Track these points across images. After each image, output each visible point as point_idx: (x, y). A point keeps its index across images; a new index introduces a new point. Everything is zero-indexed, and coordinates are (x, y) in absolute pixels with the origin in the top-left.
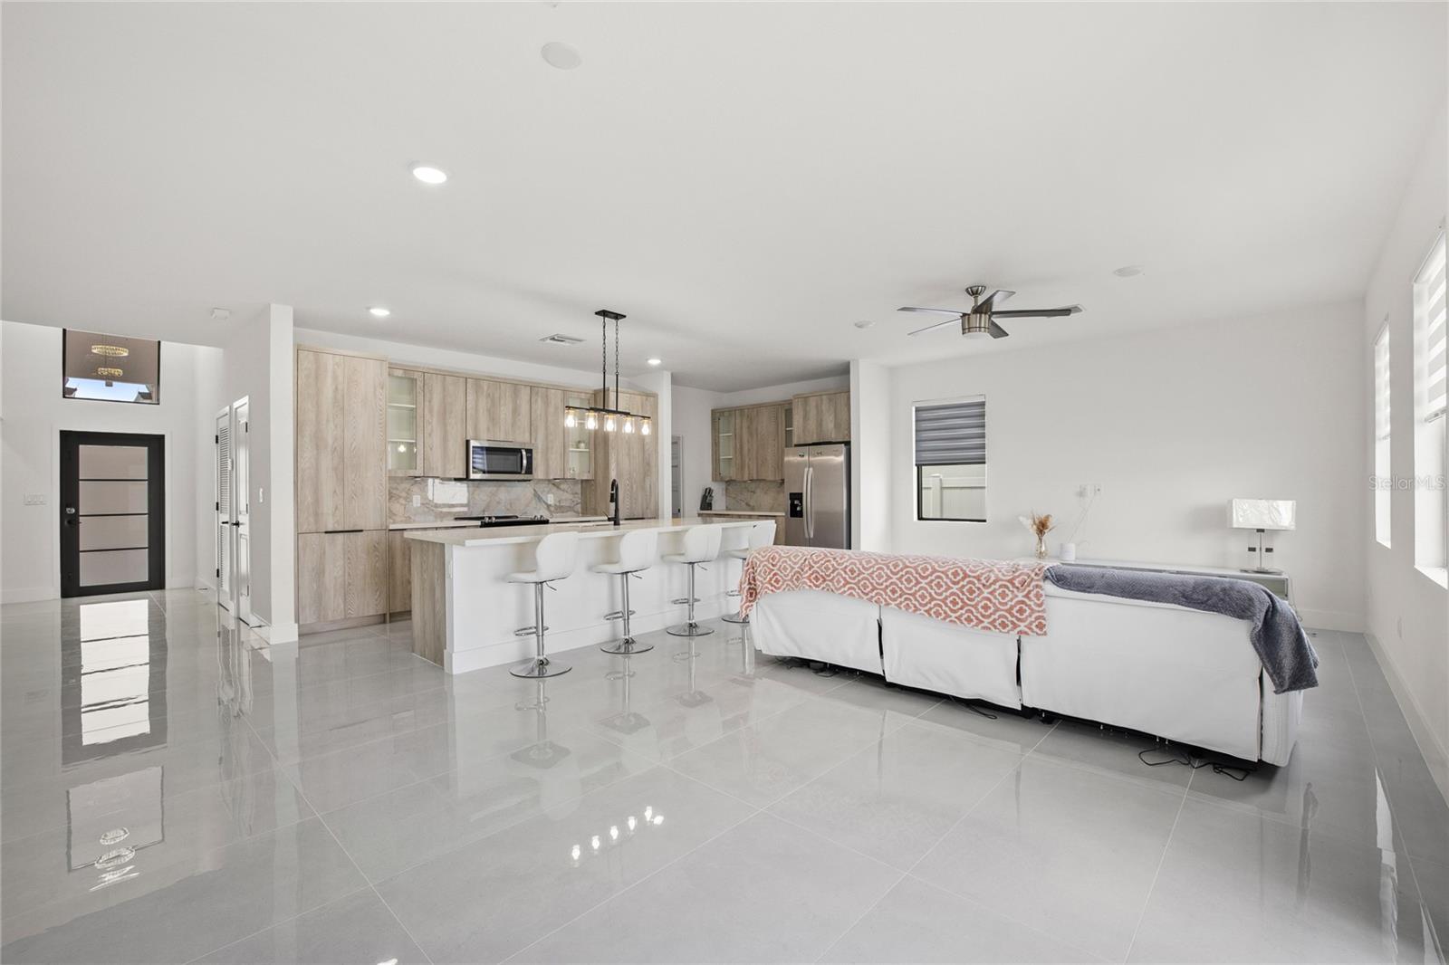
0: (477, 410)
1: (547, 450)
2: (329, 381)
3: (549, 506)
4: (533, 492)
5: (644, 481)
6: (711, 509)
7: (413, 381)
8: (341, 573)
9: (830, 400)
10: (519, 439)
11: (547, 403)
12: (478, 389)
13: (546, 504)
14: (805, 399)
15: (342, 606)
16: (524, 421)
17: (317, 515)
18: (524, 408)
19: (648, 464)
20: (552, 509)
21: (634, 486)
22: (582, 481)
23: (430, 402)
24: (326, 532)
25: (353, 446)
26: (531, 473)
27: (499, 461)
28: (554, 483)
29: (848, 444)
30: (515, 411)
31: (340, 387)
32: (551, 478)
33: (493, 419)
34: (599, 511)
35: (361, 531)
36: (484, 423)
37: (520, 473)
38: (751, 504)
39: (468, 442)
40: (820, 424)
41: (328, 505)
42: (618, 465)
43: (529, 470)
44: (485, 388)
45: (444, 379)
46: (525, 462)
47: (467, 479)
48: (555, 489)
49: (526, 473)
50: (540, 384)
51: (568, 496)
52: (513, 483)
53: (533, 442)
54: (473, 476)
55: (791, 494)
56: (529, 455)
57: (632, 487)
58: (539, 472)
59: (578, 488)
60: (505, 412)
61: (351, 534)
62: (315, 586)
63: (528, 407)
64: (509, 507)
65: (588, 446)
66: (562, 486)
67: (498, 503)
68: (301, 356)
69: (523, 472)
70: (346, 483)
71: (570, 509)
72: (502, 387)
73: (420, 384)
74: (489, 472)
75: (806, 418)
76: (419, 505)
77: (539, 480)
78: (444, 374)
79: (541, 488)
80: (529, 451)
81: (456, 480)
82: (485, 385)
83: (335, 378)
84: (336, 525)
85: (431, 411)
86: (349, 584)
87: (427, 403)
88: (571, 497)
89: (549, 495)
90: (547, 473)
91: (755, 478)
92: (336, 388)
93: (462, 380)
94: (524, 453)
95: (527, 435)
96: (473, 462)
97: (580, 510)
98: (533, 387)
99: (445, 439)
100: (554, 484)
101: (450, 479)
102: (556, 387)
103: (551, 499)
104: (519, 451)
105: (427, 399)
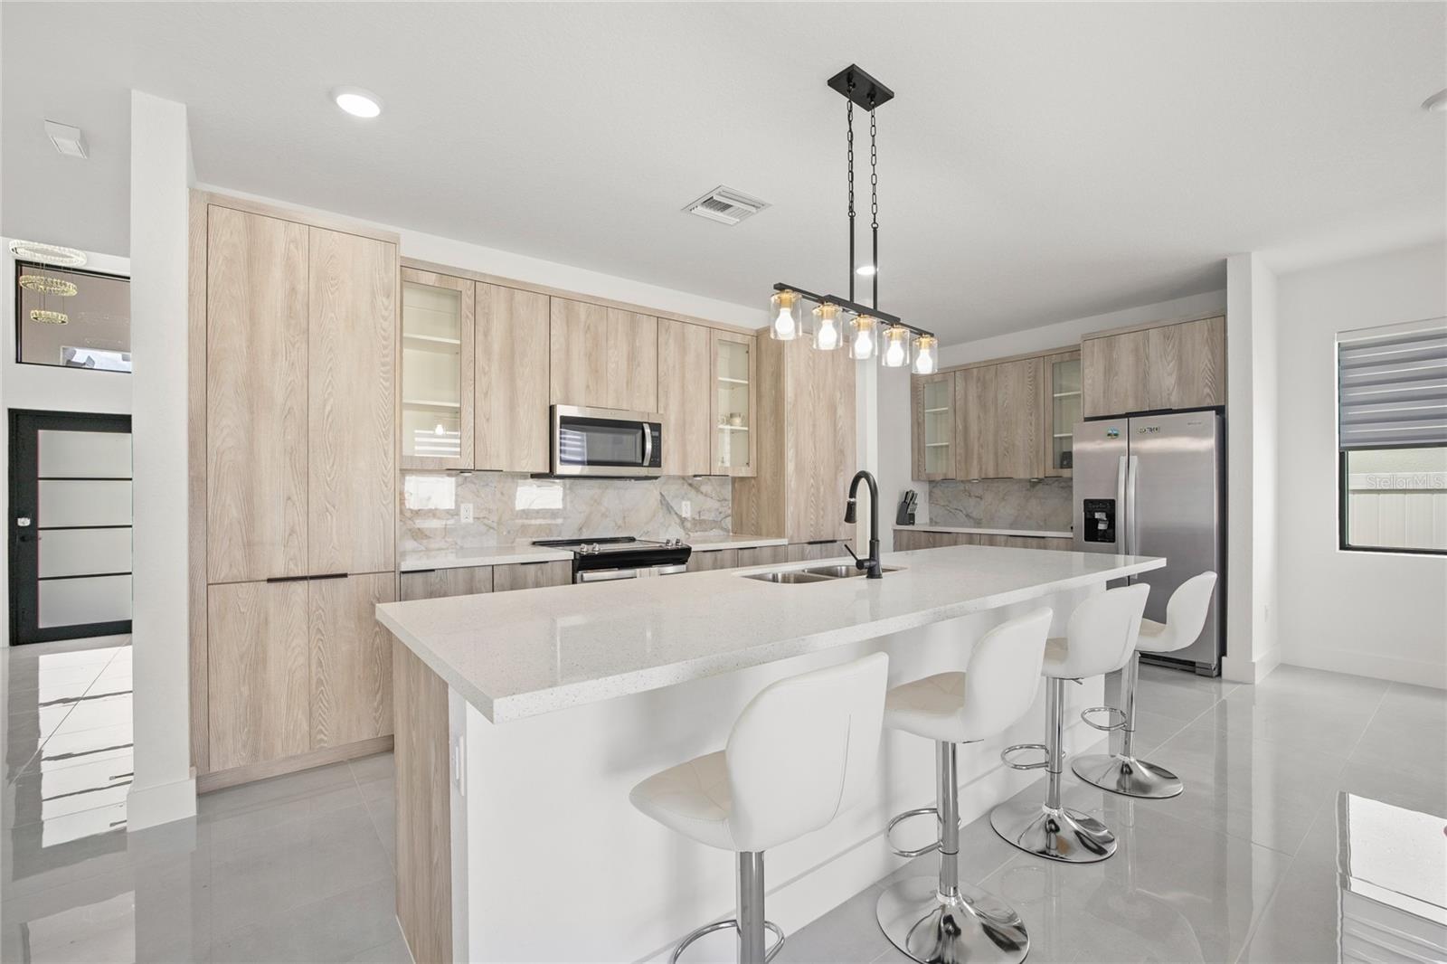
0: (568, 351)
1: (683, 426)
2: (277, 273)
3: (683, 520)
4: (659, 497)
5: (836, 479)
6: (913, 524)
7: (457, 296)
8: (301, 660)
9: (1167, 337)
10: (636, 408)
11: (683, 349)
12: (570, 319)
13: (679, 517)
14: (1109, 339)
15: (305, 727)
16: (646, 376)
17: (249, 545)
18: (647, 353)
19: (842, 452)
20: (688, 525)
21: (822, 490)
22: (734, 480)
23: (486, 334)
24: (270, 580)
25: (328, 408)
26: (659, 465)
27: (607, 444)
28: (691, 482)
29: (1221, 411)
30: (632, 357)
31: (301, 287)
32: (691, 472)
33: (596, 371)
34: (764, 531)
35: (345, 575)
36: (580, 378)
37: (641, 465)
38: (974, 515)
39: (552, 409)
40: (1143, 378)
41: (273, 523)
42: (797, 453)
43: (656, 461)
44: (583, 316)
45: (512, 298)
46: (649, 446)
47: (550, 474)
48: (692, 493)
49: (651, 465)
50: (673, 314)
51: (713, 503)
52: (628, 482)
53: (661, 412)
54: (561, 469)
55: (1086, 502)
56: (656, 434)
57: (818, 489)
58: (671, 464)
59: (727, 491)
60: (615, 358)
61: (323, 581)
62: (245, 690)
63: (653, 353)
64: (620, 522)
65: (746, 422)
66: (704, 489)
67: (604, 515)
68: (215, 218)
69: (646, 463)
70: (312, 484)
71: (716, 524)
72: (611, 315)
73: (467, 301)
74: (590, 463)
75: (1110, 371)
76: (471, 520)
77: (669, 477)
78: (511, 287)
79: (672, 490)
80: (656, 427)
81: (534, 476)
82: (582, 310)
83: (290, 267)
84: (292, 566)
85: (488, 352)
86: (320, 682)
87: (480, 337)
88: (717, 505)
89: (684, 503)
90: (684, 465)
91: (991, 475)
92: (293, 290)
93: (543, 300)
94: (648, 431)
95: (652, 400)
96: (561, 444)
97: (730, 528)
98: (660, 319)
99: (512, 406)
100: (690, 485)
101: (523, 476)
102: (698, 322)
103: (686, 510)
104: (638, 426)
105: (480, 329)
